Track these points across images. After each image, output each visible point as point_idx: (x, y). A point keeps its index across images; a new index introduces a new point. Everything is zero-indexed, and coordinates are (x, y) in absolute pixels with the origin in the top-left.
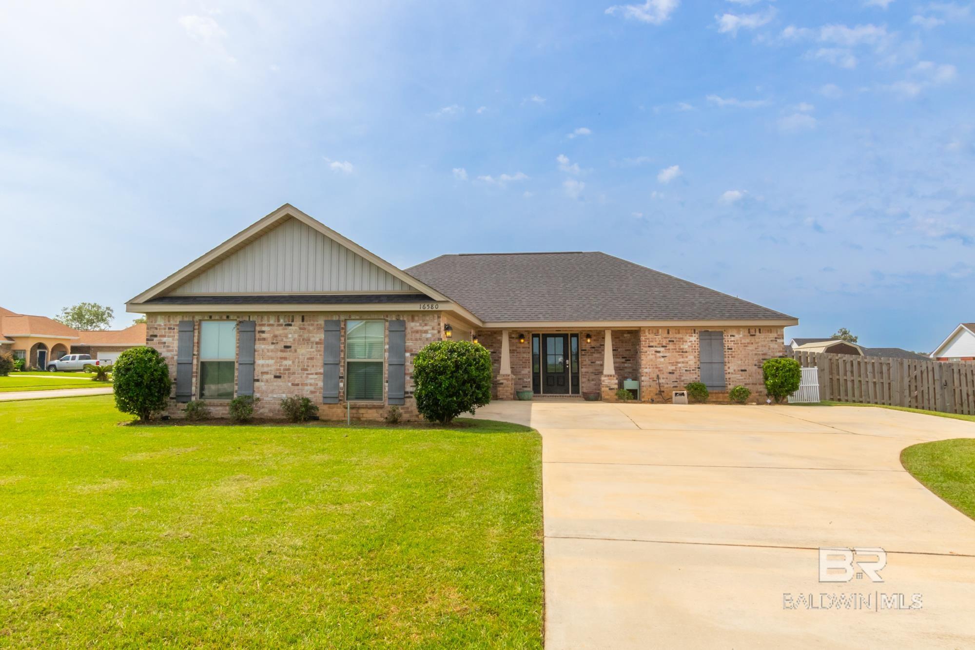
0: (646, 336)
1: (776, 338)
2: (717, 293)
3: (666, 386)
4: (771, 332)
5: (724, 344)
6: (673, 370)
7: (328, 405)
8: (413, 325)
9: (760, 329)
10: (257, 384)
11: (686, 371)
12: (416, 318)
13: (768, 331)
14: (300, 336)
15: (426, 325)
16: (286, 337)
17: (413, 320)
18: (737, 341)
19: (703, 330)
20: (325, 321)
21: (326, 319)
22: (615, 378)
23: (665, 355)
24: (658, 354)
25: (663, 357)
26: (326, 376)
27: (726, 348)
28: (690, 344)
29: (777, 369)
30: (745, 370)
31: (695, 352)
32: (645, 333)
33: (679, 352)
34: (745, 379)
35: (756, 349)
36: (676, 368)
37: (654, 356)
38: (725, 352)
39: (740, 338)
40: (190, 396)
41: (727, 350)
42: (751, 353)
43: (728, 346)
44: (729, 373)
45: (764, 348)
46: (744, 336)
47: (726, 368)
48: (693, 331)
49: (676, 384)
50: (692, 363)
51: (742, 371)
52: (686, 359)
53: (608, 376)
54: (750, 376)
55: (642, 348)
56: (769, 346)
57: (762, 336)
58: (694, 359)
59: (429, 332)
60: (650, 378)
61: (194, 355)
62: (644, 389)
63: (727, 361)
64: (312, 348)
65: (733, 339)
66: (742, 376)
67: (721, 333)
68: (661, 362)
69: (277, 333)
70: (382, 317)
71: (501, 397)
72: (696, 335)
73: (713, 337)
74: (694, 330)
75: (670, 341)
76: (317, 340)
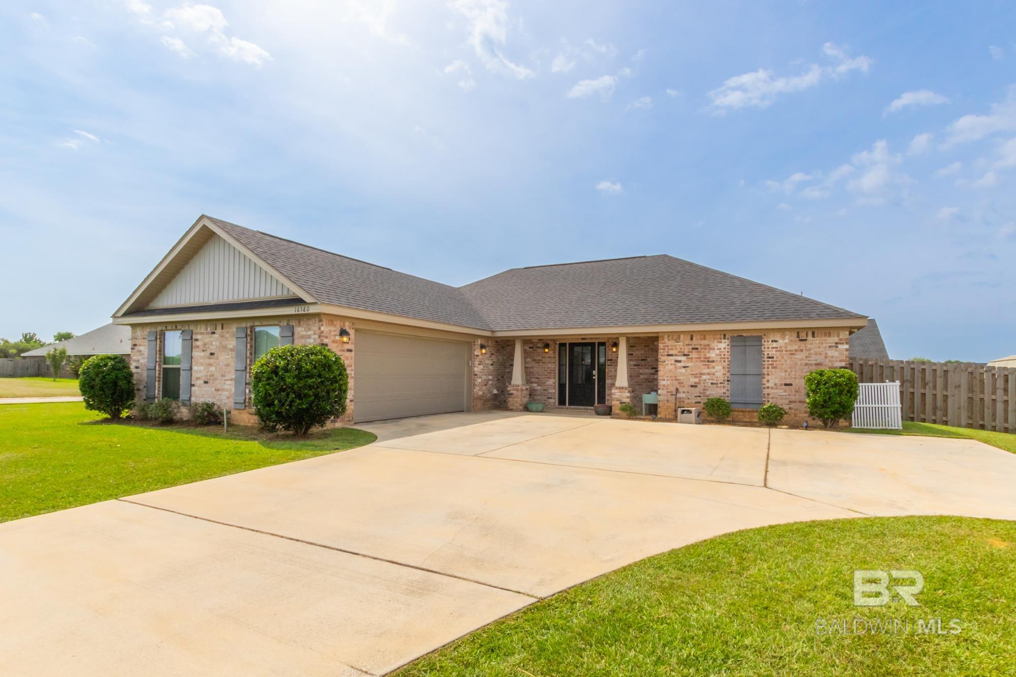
0: (665, 343)
1: (836, 343)
2: (772, 290)
3: (686, 401)
4: (830, 336)
5: (762, 351)
6: (695, 383)
7: (238, 411)
8: (300, 330)
9: (814, 332)
10: (193, 388)
11: (712, 384)
12: (302, 323)
13: (825, 333)
14: (220, 343)
15: (309, 330)
16: (212, 344)
17: (299, 325)
18: (780, 347)
19: (736, 335)
20: (237, 328)
21: (238, 326)
22: (627, 391)
23: (687, 365)
24: (679, 364)
25: (684, 367)
26: (237, 381)
27: (766, 356)
28: (718, 352)
29: (818, 383)
30: (791, 385)
31: (724, 361)
32: (663, 340)
33: (704, 361)
34: (789, 395)
35: (806, 357)
36: (700, 380)
37: (673, 366)
38: (764, 361)
39: (786, 343)
40: (154, 398)
41: (766, 359)
42: (799, 363)
43: (768, 354)
44: (768, 388)
45: (818, 357)
46: (791, 341)
47: (765, 381)
48: (722, 337)
49: (699, 399)
50: (719, 374)
51: (786, 385)
52: (713, 370)
53: (620, 388)
54: (796, 391)
55: (659, 357)
56: (826, 354)
57: (817, 340)
58: (722, 370)
59: (312, 336)
60: (668, 392)
61: (156, 362)
62: (660, 404)
63: (766, 373)
64: (228, 355)
65: (775, 345)
66: (785, 391)
67: (760, 338)
68: (681, 373)
69: (207, 340)
70: (277, 323)
71: (511, 407)
72: (727, 341)
73: (747, 344)
74: (725, 335)
75: (693, 349)
76: (232, 347)
